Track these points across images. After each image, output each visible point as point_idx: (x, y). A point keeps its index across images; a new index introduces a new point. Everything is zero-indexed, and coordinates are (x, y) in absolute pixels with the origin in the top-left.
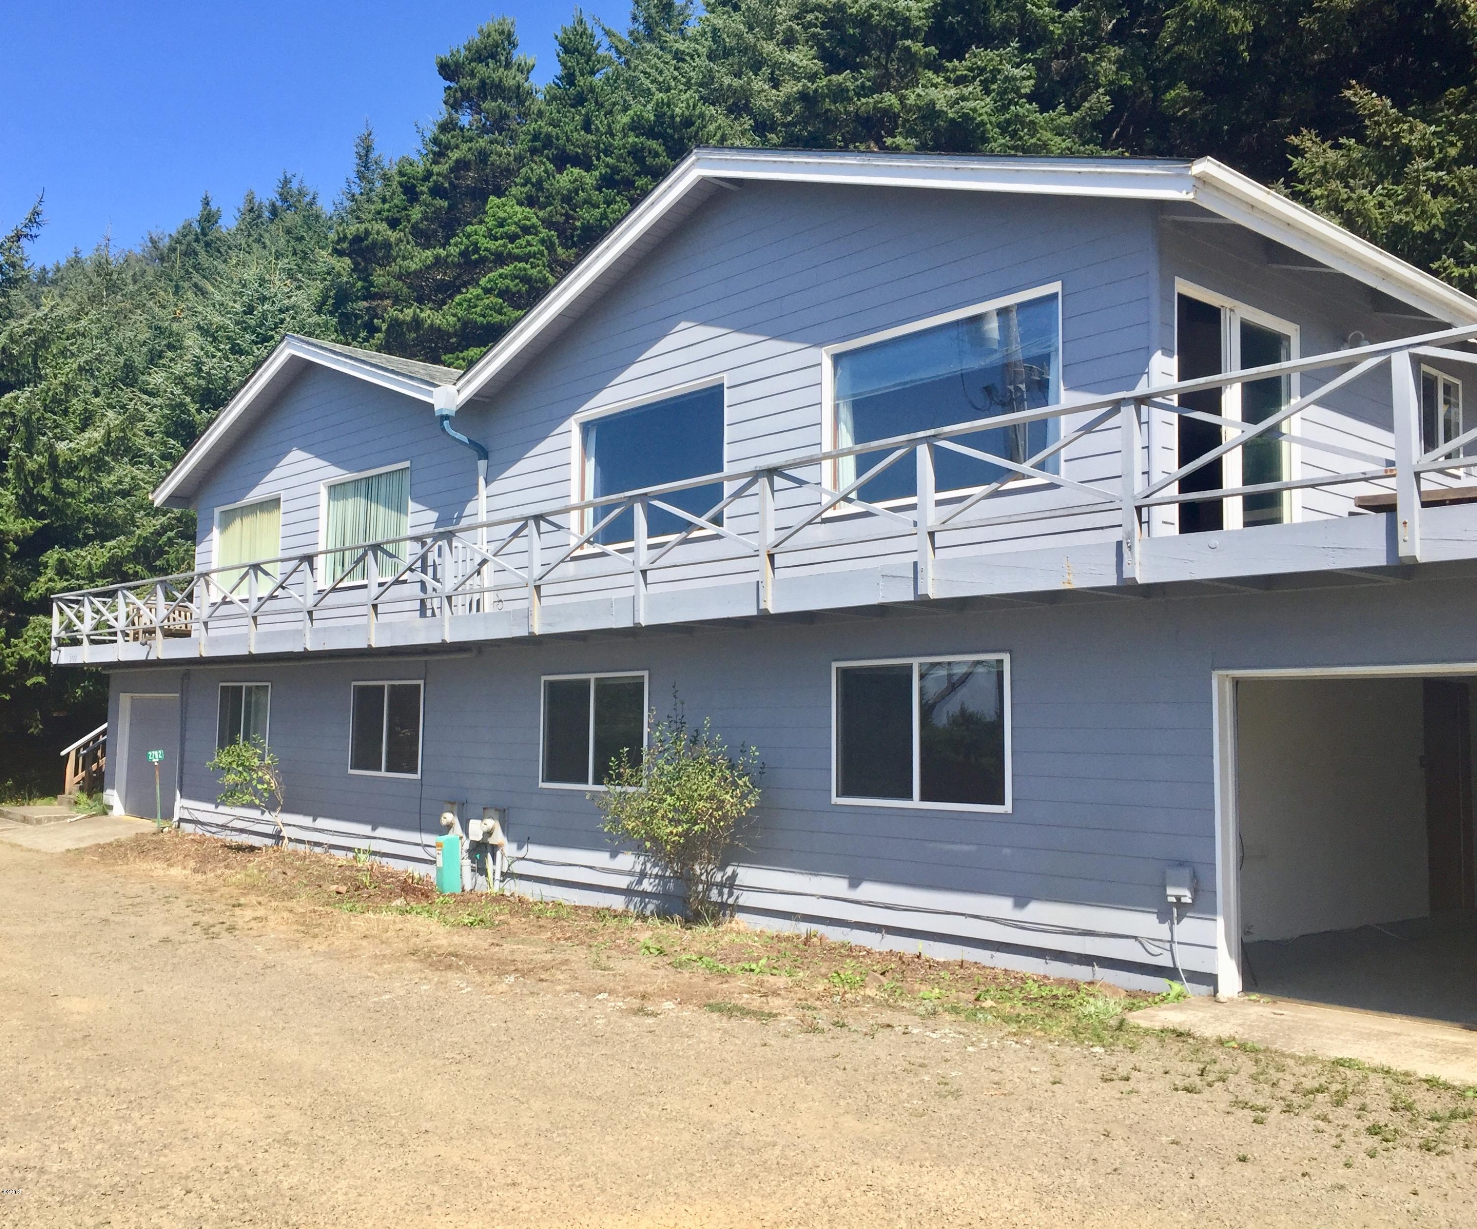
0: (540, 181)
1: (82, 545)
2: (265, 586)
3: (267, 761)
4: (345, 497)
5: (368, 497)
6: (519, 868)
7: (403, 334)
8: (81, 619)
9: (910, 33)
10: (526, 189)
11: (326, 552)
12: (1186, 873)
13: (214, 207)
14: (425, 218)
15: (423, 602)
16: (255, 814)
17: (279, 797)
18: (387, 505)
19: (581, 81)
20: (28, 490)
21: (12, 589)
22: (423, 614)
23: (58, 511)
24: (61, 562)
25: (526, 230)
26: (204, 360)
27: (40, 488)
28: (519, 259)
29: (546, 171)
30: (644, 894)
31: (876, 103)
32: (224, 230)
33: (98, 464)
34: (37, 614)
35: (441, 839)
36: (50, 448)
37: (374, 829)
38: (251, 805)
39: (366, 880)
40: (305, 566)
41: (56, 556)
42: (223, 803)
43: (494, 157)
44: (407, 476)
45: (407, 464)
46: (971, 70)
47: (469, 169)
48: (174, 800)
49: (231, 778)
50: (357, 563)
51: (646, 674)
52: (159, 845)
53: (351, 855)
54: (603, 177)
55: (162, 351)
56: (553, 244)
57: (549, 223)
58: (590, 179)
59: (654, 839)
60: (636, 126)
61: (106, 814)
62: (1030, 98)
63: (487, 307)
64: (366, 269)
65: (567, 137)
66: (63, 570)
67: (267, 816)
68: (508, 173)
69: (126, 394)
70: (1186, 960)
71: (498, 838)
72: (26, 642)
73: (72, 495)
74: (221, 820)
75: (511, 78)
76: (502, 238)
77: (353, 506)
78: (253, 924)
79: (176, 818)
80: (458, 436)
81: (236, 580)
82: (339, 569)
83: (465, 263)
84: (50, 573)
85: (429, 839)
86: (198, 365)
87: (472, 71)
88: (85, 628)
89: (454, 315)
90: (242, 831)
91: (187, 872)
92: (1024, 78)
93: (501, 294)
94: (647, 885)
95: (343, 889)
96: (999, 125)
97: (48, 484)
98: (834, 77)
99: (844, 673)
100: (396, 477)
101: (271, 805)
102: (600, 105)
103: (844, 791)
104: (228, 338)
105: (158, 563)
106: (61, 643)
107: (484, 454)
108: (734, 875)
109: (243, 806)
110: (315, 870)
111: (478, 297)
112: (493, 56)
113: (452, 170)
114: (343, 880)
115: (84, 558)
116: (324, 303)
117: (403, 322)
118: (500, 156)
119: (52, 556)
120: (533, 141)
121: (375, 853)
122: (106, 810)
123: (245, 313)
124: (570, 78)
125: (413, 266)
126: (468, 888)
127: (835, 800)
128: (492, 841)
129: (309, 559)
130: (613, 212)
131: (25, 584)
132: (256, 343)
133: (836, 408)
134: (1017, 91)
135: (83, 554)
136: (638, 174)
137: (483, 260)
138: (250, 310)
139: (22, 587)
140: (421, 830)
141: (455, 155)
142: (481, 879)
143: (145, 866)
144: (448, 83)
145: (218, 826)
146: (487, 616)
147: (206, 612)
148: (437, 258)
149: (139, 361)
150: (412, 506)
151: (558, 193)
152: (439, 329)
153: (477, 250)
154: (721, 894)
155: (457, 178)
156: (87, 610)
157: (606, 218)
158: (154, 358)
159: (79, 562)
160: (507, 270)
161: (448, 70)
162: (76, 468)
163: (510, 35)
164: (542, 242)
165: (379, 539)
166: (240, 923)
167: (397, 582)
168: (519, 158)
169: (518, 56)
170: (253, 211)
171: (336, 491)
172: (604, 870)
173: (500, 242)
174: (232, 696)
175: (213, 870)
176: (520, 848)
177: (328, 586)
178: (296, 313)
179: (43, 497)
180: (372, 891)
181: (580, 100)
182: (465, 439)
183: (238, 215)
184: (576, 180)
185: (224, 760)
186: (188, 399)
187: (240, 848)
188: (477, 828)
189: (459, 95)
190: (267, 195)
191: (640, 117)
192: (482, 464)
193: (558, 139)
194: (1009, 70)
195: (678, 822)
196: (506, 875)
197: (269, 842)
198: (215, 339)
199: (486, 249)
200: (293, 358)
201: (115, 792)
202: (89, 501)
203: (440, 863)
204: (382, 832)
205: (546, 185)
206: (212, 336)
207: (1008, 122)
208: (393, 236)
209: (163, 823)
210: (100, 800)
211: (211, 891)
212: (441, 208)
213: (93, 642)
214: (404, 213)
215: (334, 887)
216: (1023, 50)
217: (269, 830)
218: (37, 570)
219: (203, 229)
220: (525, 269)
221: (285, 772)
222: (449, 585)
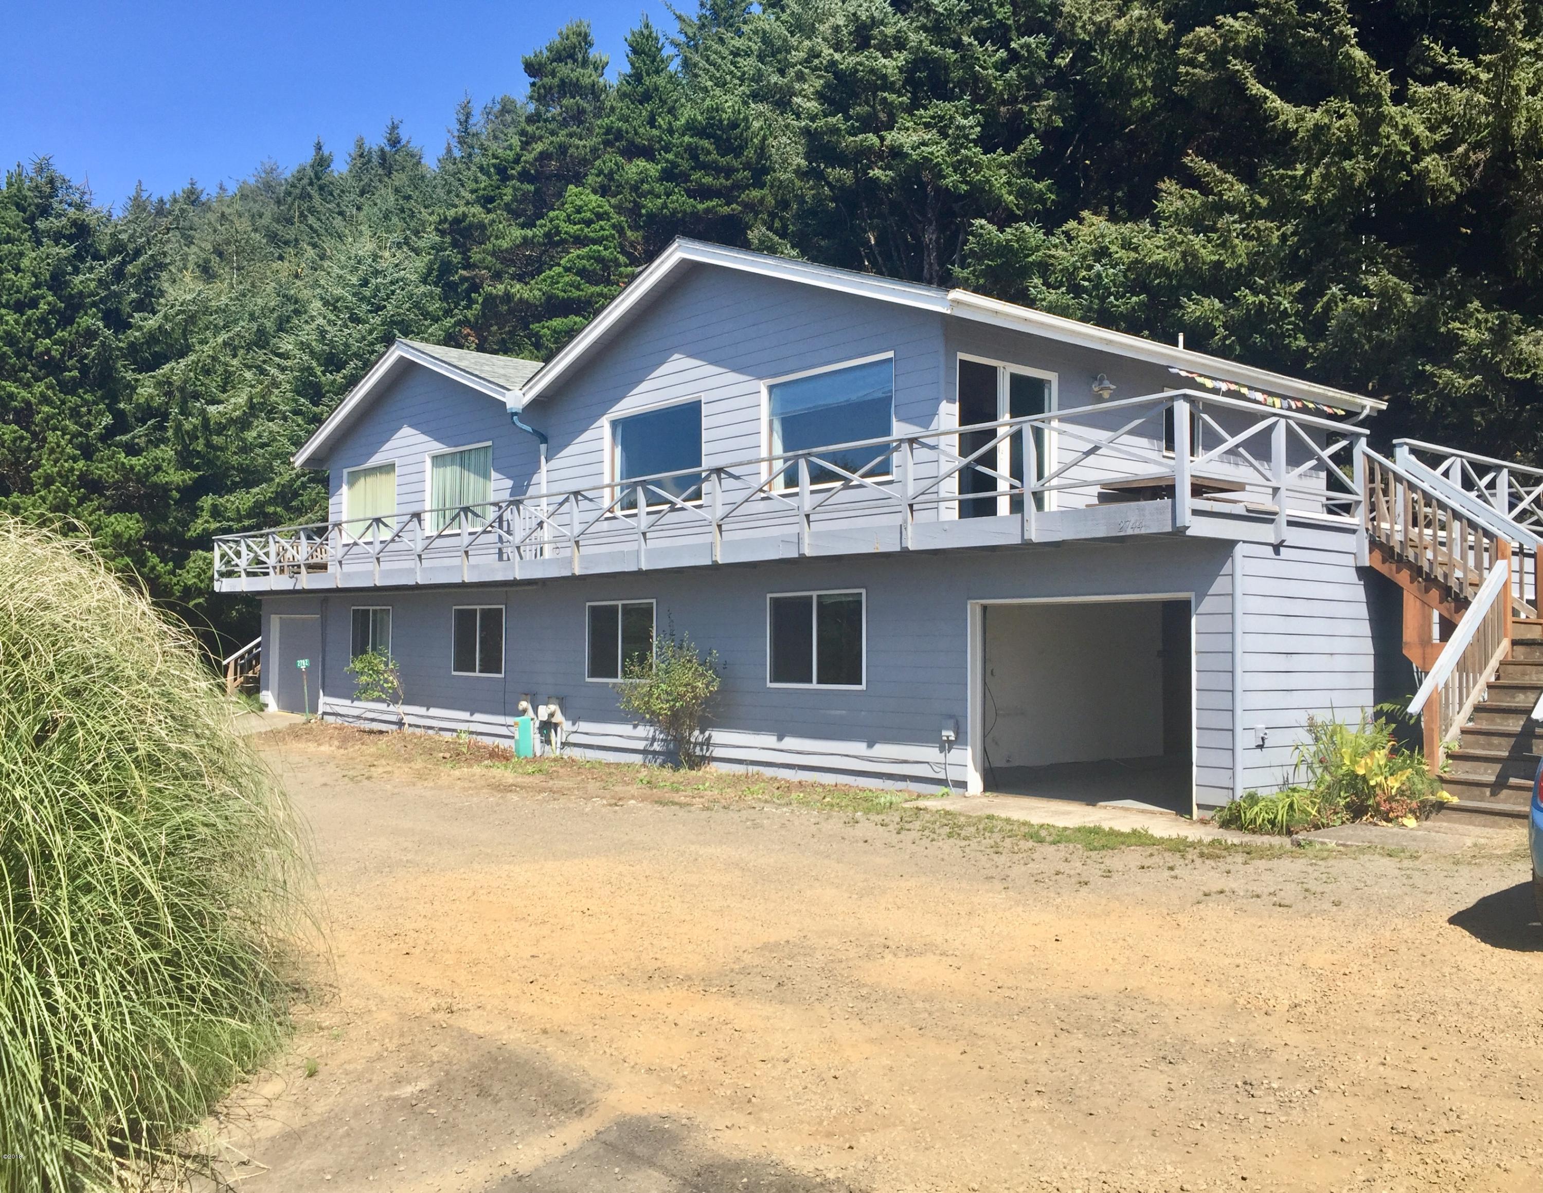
0: (611, 172)
1: (230, 491)
2: (386, 535)
3: (391, 666)
4: (445, 466)
5: (462, 465)
6: (573, 739)
7: (497, 306)
8: (238, 554)
9: (888, 86)
10: (599, 179)
11: (431, 511)
12: (951, 722)
13: (326, 151)
14: (515, 199)
15: (500, 549)
16: (382, 706)
17: (401, 693)
18: (477, 473)
19: (647, 80)
20: (186, 447)
21: (175, 529)
22: (501, 558)
23: (209, 463)
24: (214, 506)
25: (600, 217)
26: (328, 328)
27: (194, 445)
28: (595, 242)
29: (616, 164)
30: (655, 753)
31: (862, 141)
32: (336, 174)
33: (244, 423)
34: (196, 548)
35: (517, 719)
36: (203, 412)
37: (472, 715)
38: (379, 700)
39: (465, 750)
40: (415, 520)
41: (210, 502)
42: (359, 699)
43: (571, 150)
44: (490, 452)
45: (489, 443)
46: (933, 117)
47: (552, 159)
48: (318, 698)
49: (364, 679)
50: (453, 519)
51: (654, 601)
52: (309, 732)
53: (455, 734)
54: (664, 170)
55: (289, 317)
56: (622, 228)
57: (619, 209)
58: (654, 170)
59: (653, 713)
60: (691, 128)
61: (262, 710)
62: (976, 142)
63: (567, 284)
64: (464, 245)
65: (635, 130)
66: (216, 513)
67: (392, 708)
68: (584, 162)
69: (261, 355)
70: (953, 774)
71: (559, 718)
72: (188, 572)
73: (222, 449)
74: (356, 712)
75: (586, 76)
76: (579, 223)
77: (451, 472)
78: (385, 775)
79: (320, 712)
80: (525, 427)
81: (363, 530)
82: (441, 520)
83: (549, 243)
84: (206, 515)
85: (510, 720)
86: (322, 333)
87: (554, 70)
88: (243, 563)
89: (540, 290)
90: (373, 720)
91: (333, 748)
92: (972, 127)
93: (579, 273)
94: (657, 747)
95: (447, 755)
96: (953, 165)
97: (201, 441)
98: (829, 119)
99: (775, 601)
100: (482, 454)
101: (394, 699)
102: (663, 102)
103: (774, 679)
104: (347, 307)
105: (294, 503)
106: (222, 575)
107: (544, 439)
108: (710, 737)
109: (373, 700)
110: (428, 744)
111: (559, 275)
112: (572, 56)
113: (536, 160)
114: (448, 750)
115: (233, 503)
116: (429, 273)
117: (497, 296)
118: (578, 148)
119: (207, 501)
120: (607, 133)
121: (472, 733)
122: (263, 707)
123: (361, 286)
124: (637, 77)
125: (505, 244)
126: (538, 754)
127: (770, 685)
128: (554, 720)
129: (417, 516)
130: (672, 202)
131: (185, 524)
132: (371, 312)
133: (771, 423)
134: (966, 137)
135: (232, 499)
136: (693, 168)
137: (563, 242)
138: (365, 283)
139: (183, 527)
140: (505, 714)
141: (539, 147)
142: (547, 748)
143: (301, 746)
144: (532, 80)
145: (354, 717)
146: (544, 561)
147: (340, 552)
148: (525, 238)
149: (269, 325)
150: (494, 475)
151: (627, 182)
152: (527, 302)
153: (558, 233)
154: (702, 750)
155: (542, 167)
156: (243, 549)
157: (667, 207)
158: (283, 325)
159: (229, 505)
160: (584, 251)
161: (532, 69)
162: (224, 428)
163: (586, 36)
164: (614, 226)
165: (471, 503)
166: (375, 775)
167: (485, 532)
168: (594, 150)
169: (594, 54)
170: (363, 157)
171: (438, 460)
172: (629, 738)
173: (578, 227)
174: (361, 619)
175: (353, 746)
176: (574, 724)
177: (435, 533)
178: (405, 284)
179: (198, 452)
180: (468, 756)
181: (646, 97)
182: (529, 429)
183: (349, 160)
184: (641, 172)
185: (358, 666)
186: (314, 364)
187: (371, 732)
188: (544, 712)
189: (542, 91)
190: (376, 141)
191: (694, 120)
192: (543, 447)
193: (627, 132)
194: (960, 121)
195: (668, 701)
196: (564, 744)
197: (394, 727)
198: (335, 308)
199: (566, 233)
200: (402, 358)
201: (269, 693)
202: (235, 453)
203: (517, 737)
204: (478, 717)
205: (616, 177)
206: (333, 305)
207: (960, 162)
208: (487, 218)
209: (310, 716)
210: (257, 700)
211: (352, 759)
212: (529, 192)
213: (249, 574)
214: (497, 191)
215: (441, 755)
216: (973, 102)
217: (394, 718)
218: (195, 513)
219: (316, 174)
220: (599, 251)
221: (404, 674)
222: (517, 537)
